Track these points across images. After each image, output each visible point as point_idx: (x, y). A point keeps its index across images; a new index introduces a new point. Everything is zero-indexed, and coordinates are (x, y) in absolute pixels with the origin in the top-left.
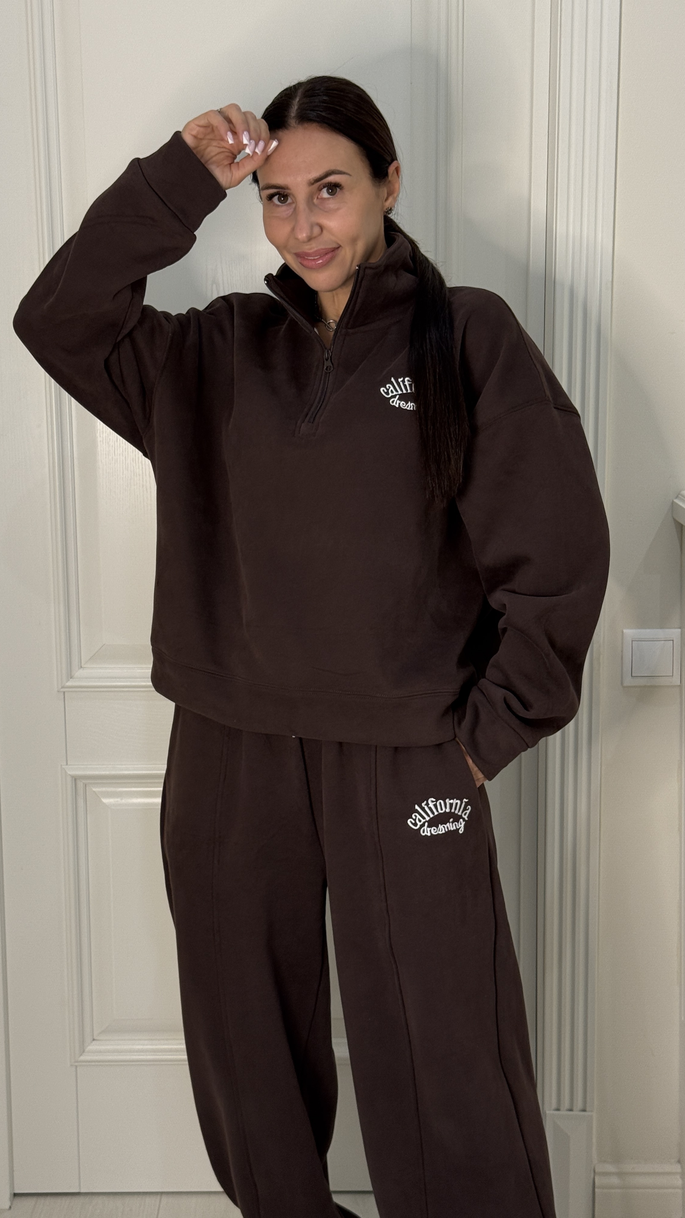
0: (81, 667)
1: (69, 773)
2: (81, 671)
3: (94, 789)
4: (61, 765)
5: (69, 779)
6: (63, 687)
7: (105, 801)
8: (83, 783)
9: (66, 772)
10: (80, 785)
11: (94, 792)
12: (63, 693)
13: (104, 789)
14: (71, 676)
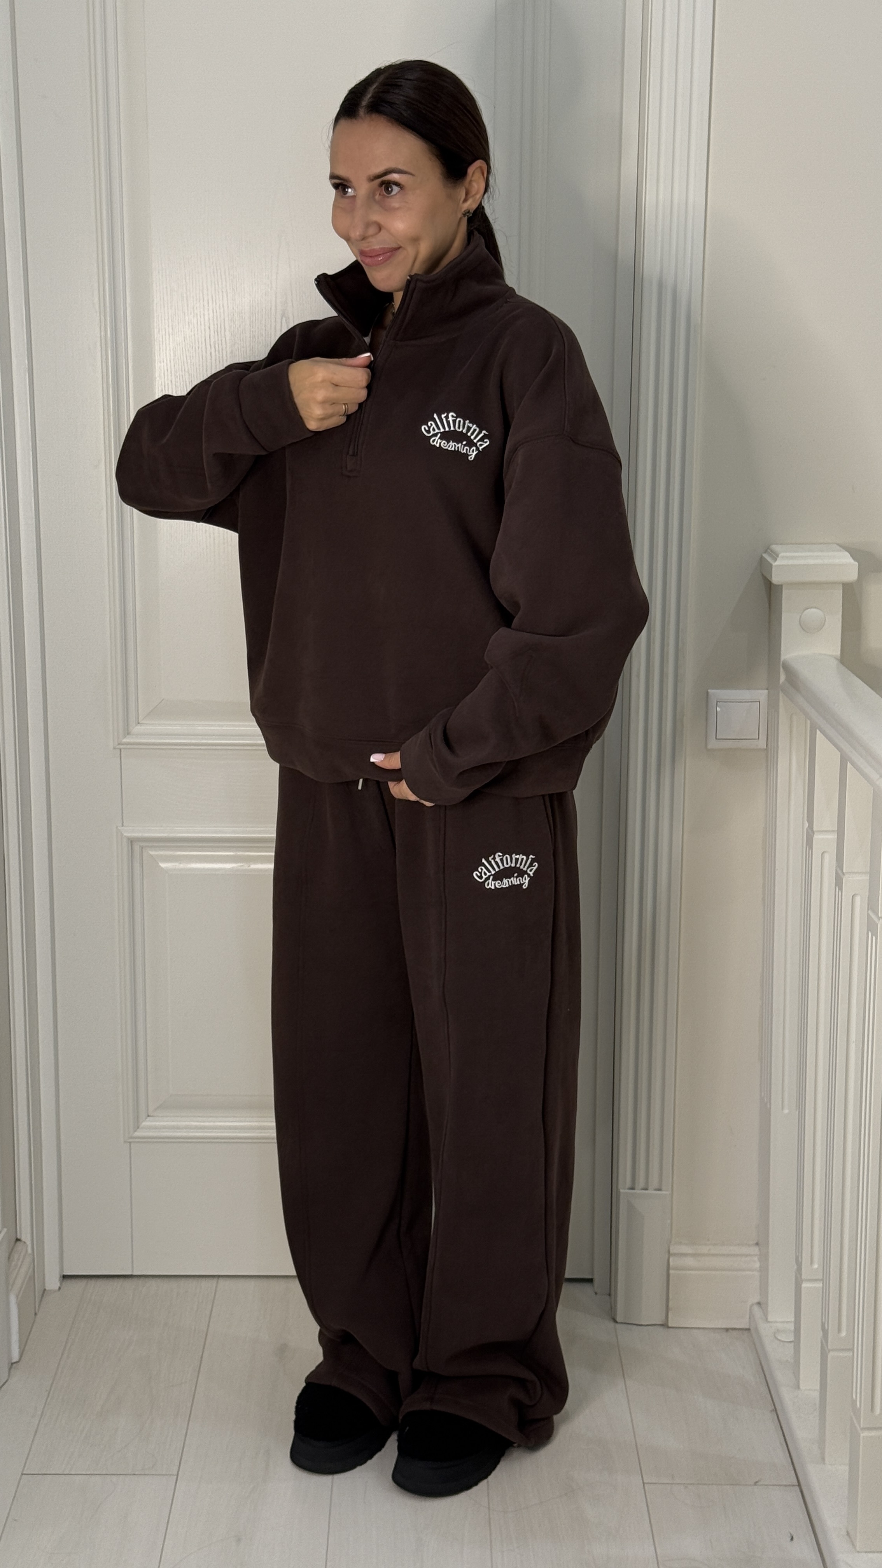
0: (139, 723)
1: (125, 834)
2: (139, 727)
3: (152, 853)
4: (117, 827)
5: (125, 840)
6: (119, 744)
7: (163, 865)
8: (140, 846)
9: (122, 834)
10: (137, 848)
11: (152, 856)
12: (120, 750)
13: (161, 853)
14: (128, 733)
